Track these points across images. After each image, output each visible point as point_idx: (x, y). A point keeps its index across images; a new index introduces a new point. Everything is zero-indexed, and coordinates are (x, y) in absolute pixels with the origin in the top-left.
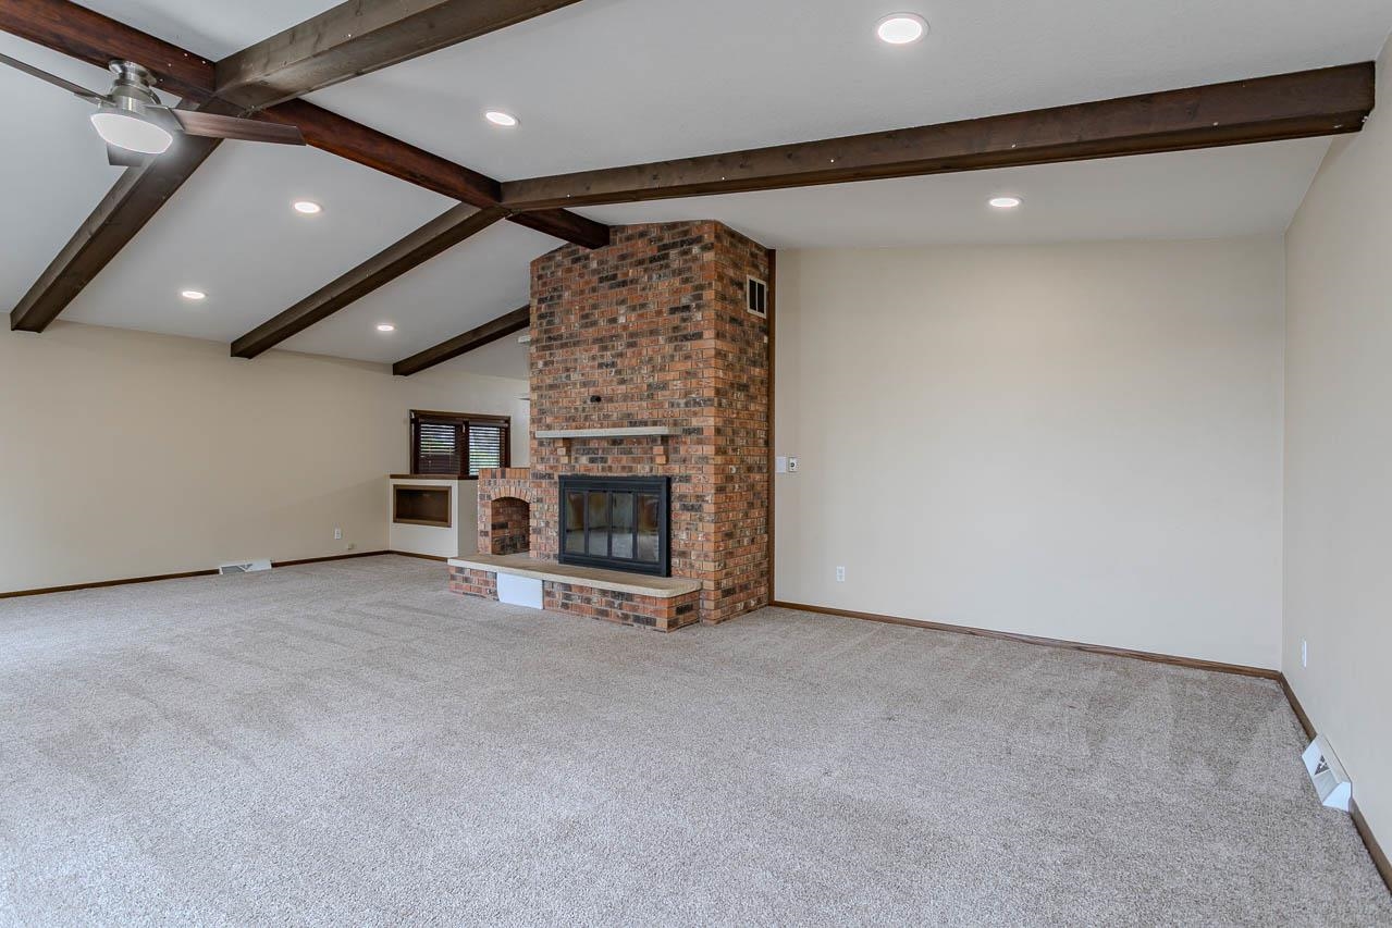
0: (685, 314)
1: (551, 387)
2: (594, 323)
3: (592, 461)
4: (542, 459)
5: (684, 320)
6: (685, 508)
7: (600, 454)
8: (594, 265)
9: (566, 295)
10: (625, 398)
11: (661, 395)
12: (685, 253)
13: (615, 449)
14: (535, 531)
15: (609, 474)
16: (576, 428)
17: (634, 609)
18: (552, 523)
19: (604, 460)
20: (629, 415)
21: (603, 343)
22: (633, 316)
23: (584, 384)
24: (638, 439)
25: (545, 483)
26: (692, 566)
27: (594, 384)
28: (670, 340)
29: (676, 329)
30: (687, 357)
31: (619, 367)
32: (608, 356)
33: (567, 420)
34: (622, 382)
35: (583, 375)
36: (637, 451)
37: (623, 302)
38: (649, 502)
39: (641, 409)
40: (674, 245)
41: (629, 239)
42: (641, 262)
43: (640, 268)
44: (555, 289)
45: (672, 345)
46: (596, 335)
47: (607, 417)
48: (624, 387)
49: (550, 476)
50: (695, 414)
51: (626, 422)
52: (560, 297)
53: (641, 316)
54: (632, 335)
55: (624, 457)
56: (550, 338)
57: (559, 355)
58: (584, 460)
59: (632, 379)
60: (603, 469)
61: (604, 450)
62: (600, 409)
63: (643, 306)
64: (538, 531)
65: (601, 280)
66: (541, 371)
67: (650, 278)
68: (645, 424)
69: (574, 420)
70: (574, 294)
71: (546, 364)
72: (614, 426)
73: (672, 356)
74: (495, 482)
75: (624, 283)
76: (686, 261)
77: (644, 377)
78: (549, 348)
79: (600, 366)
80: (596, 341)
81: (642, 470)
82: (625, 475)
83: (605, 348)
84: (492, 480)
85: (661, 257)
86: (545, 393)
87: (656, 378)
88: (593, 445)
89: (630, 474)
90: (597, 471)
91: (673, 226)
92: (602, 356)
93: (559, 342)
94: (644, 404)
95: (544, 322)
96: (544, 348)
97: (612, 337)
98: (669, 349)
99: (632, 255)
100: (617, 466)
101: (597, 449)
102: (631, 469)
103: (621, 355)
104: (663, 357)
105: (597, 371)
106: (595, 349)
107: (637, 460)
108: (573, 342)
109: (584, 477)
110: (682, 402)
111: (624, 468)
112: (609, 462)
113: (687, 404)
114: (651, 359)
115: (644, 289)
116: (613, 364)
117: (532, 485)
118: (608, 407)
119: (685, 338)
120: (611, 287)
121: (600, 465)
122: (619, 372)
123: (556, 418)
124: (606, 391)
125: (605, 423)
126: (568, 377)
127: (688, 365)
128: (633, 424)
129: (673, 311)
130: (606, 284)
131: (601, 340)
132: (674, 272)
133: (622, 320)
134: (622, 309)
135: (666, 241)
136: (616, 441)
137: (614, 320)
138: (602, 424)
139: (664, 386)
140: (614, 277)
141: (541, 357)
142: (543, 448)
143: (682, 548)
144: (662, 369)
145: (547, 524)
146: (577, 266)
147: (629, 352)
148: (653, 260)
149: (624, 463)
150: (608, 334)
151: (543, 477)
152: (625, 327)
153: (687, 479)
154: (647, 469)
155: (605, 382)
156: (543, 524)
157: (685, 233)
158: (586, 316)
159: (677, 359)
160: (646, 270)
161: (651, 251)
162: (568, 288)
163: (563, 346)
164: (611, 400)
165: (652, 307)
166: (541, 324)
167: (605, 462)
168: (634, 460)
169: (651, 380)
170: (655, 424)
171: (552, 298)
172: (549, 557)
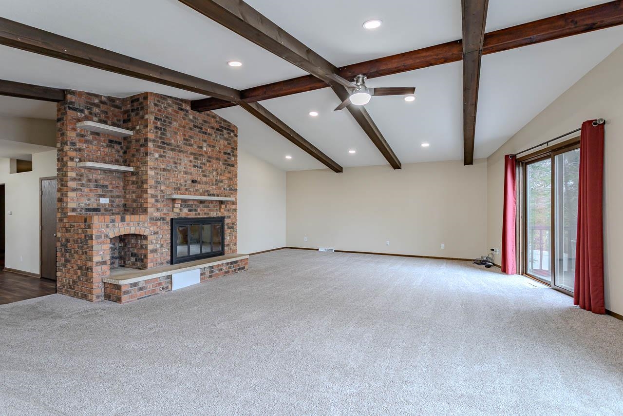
0: (229, 156)
1: (164, 170)
2: (191, 145)
3: (190, 210)
4: (158, 209)
5: (229, 158)
6: (229, 228)
7: (194, 207)
8: (191, 117)
9: (175, 124)
10: (206, 183)
11: (220, 185)
12: (229, 134)
13: (202, 205)
14: (152, 251)
15: (199, 217)
16: (181, 194)
17: (238, 265)
18: (165, 245)
19: (196, 210)
20: (208, 191)
21: (196, 156)
22: (210, 149)
23: (186, 173)
24: (212, 201)
25: (159, 223)
26: (231, 248)
27: (191, 174)
28: (224, 164)
29: (226, 160)
30: (229, 172)
31: (203, 169)
32: (198, 163)
33: (175, 189)
34: (205, 176)
35: (185, 168)
36: (211, 206)
37: (205, 141)
38: (218, 227)
39: (213, 189)
40: (225, 129)
41: (208, 115)
42: (213, 128)
43: (213, 131)
44: (167, 117)
45: (224, 166)
46: (192, 151)
47: (197, 190)
48: (205, 178)
49: (164, 219)
50: (232, 194)
51: (206, 194)
52: (170, 123)
53: (213, 150)
54: (209, 157)
55: (205, 209)
56: (164, 143)
57: (170, 154)
58: (185, 210)
59: (209, 176)
60: (196, 214)
61: (196, 205)
62: (194, 186)
63: (214, 147)
64: (154, 251)
65: (195, 126)
66: (156, 159)
67: (216, 136)
68: (214, 195)
69: (179, 190)
70: (179, 125)
71: (161, 156)
72: (201, 195)
73: (225, 171)
74: (114, 226)
75: (205, 133)
76: (229, 137)
77: (213, 176)
78: (163, 148)
79: (194, 166)
80: (191, 154)
81: (213, 214)
82: (205, 216)
83: (196, 159)
84: (111, 225)
85: (220, 130)
86: (159, 171)
87: (219, 178)
88: (190, 203)
89: (208, 216)
90: (192, 215)
91: (225, 121)
92: (195, 162)
93: (170, 147)
94: (214, 187)
95: (159, 132)
96: (159, 147)
97: (200, 155)
98: (223, 167)
99: (209, 123)
100: (202, 213)
101: (193, 205)
102: (208, 214)
103: (204, 164)
104: (221, 170)
105: (193, 169)
106: (192, 158)
107: (212, 210)
108: (177, 149)
109: (185, 218)
110: (228, 188)
111: (205, 214)
112: (199, 211)
113: (229, 190)
114: (217, 170)
115: (214, 140)
116: (201, 167)
117: (149, 225)
118: (197, 186)
119: (229, 165)
120: (200, 132)
121: (194, 213)
122: (203, 171)
123: (168, 187)
124: (197, 178)
125: (197, 193)
126: (176, 167)
127: (230, 175)
128: (209, 195)
129: (225, 153)
130: (198, 130)
131: (195, 154)
132: (225, 138)
133: (205, 149)
134: (205, 144)
135: (222, 125)
136: (201, 202)
137: (201, 148)
138: (195, 193)
139: (222, 182)
140: (201, 128)
141: (157, 152)
142: (159, 204)
143: (228, 243)
144: (221, 175)
145: (162, 246)
146: (181, 112)
147: (208, 164)
148: (217, 130)
149: (205, 211)
150: (198, 153)
151: (158, 219)
152: (206, 153)
153: (229, 217)
154: (215, 214)
155: (197, 174)
156: (158, 246)
157: (229, 126)
158: (187, 140)
159: (226, 172)
160: (215, 132)
161: (217, 126)
162: (175, 120)
163: (172, 150)
164: (199, 183)
165: (217, 149)
166: (157, 132)
167: (197, 211)
168: (210, 210)
169: (217, 178)
170: (218, 196)
171: (165, 121)
172: (162, 264)
